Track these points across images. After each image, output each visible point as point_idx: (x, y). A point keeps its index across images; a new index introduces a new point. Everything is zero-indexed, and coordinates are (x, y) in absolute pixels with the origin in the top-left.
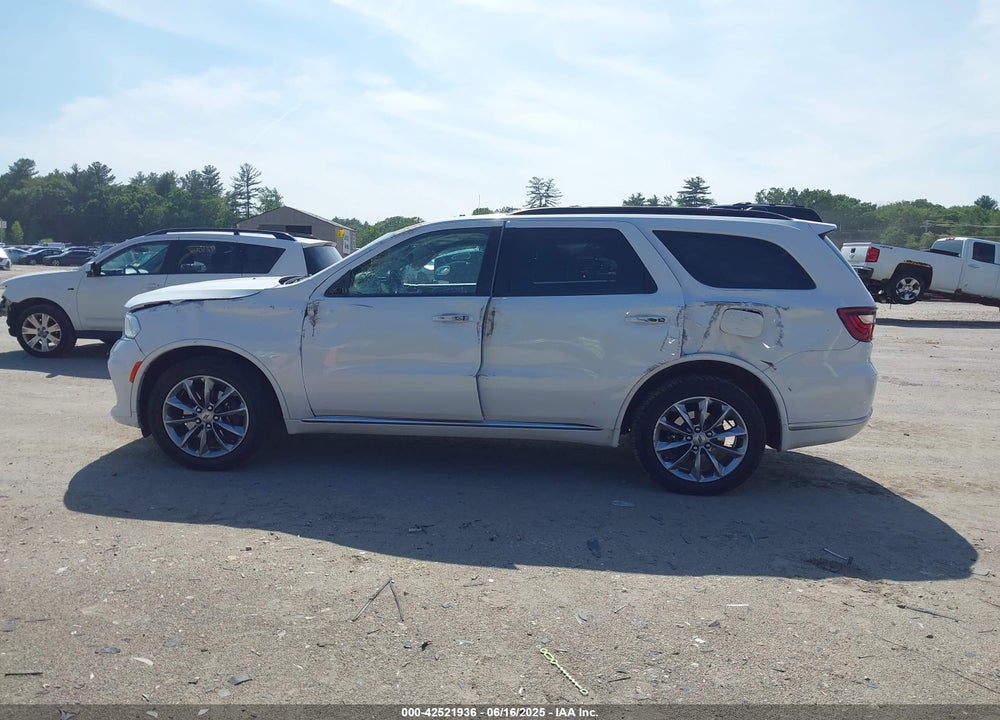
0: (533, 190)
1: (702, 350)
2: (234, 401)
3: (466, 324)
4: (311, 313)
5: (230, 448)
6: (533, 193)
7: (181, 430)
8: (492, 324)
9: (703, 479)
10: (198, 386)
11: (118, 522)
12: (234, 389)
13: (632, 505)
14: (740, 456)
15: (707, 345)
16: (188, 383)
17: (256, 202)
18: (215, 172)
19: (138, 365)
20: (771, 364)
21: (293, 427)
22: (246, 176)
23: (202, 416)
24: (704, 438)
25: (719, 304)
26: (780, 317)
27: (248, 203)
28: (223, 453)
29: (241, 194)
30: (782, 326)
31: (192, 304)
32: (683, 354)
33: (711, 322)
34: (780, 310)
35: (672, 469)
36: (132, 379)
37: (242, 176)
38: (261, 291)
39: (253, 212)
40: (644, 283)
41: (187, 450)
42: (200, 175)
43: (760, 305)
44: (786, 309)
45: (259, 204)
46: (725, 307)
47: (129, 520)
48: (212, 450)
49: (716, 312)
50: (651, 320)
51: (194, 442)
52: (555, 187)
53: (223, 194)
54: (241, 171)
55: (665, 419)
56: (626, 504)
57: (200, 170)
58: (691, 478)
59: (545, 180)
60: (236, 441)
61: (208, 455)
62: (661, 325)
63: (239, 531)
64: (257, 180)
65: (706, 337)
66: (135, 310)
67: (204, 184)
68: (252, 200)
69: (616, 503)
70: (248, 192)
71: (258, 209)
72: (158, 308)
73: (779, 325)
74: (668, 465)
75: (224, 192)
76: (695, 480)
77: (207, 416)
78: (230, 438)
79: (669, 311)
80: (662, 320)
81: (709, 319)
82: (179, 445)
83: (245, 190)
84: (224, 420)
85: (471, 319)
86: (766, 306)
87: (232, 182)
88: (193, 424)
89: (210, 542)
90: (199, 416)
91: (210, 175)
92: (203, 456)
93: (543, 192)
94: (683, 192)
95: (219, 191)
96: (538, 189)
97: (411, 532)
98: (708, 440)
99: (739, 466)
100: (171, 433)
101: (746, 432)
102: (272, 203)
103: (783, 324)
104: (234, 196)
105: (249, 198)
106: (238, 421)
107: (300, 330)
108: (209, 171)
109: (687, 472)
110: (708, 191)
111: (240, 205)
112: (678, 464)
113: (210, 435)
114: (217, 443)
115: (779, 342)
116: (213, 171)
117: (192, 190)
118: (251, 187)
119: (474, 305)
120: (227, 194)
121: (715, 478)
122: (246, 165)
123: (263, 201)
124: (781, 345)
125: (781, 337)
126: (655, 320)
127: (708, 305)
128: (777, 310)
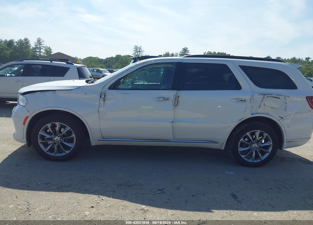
0: (135, 49)
1: (258, 112)
2: (69, 133)
3: (168, 102)
4: (103, 96)
5: (67, 152)
6: (135, 50)
7: (46, 145)
8: (178, 102)
9: (255, 161)
10: (54, 127)
11: (26, 192)
12: (69, 128)
13: (234, 174)
14: (269, 152)
15: (260, 110)
16: (49, 125)
17: (43, 51)
18: (28, 40)
19: (27, 118)
20: (282, 118)
21: (94, 143)
22: (39, 42)
23: (55, 139)
24: (256, 146)
25: (264, 95)
26: (286, 100)
27: (40, 51)
28: (64, 154)
29: (38, 48)
30: (287, 103)
31: (51, 92)
32: (252, 114)
33: (261, 102)
34: (286, 97)
35: (244, 158)
36: (24, 124)
37: (38, 42)
38: (81, 86)
39: (42, 54)
40: (237, 86)
41: (48, 153)
42: (23, 41)
43: (279, 95)
44: (288, 97)
45: (44, 52)
46: (267, 96)
47: (30, 192)
48: (59, 153)
49: (263, 98)
50: (241, 101)
51: (52, 150)
52: (142, 49)
53: (31, 48)
54: (37, 40)
55: (243, 139)
56: (231, 173)
57: (23, 39)
58: (251, 161)
59: (139, 46)
60: (70, 149)
61: (58, 155)
62: (243, 102)
63: (83, 195)
64: (43, 43)
65: (259, 107)
66: (24, 94)
67: (24, 44)
68: (41, 50)
69: (227, 172)
70: (40, 47)
71: (44, 53)
72: (35, 93)
73: (286, 103)
74: (243, 156)
75: (32, 47)
76: (252, 162)
77: (57, 139)
78: (67, 148)
79: (247, 97)
80: (245, 101)
81: (261, 100)
82: (45, 151)
83: (39, 46)
84: (65, 141)
85: (170, 99)
86: (281, 96)
87: (34, 44)
88: (51, 142)
89: (73, 203)
90: (54, 139)
91: (26, 41)
92: (56, 155)
93: (138, 50)
94: (181, 52)
95: (29, 46)
96: (137, 49)
97: (158, 193)
98: (258, 146)
99: (268, 156)
100: (42, 146)
101: (272, 143)
102: (48, 51)
104: (35, 48)
105: (40, 49)
106: (71, 141)
107: (98, 103)
108: (26, 39)
109: (249, 159)
110: (189, 52)
111: (37, 52)
112: (247, 156)
113: (58, 147)
114: (61, 149)
115: (285, 109)
116: (27, 40)
117: (20, 46)
118: (41, 46)
119: (171, 94)
120: (33, 47)
121: (259, 161)
122: (39, 38)
123: (45, 50)
124: (286, 111)
125: (286, 107)
126: (243, 101)
127: (260, 95)
128: (285, 97)
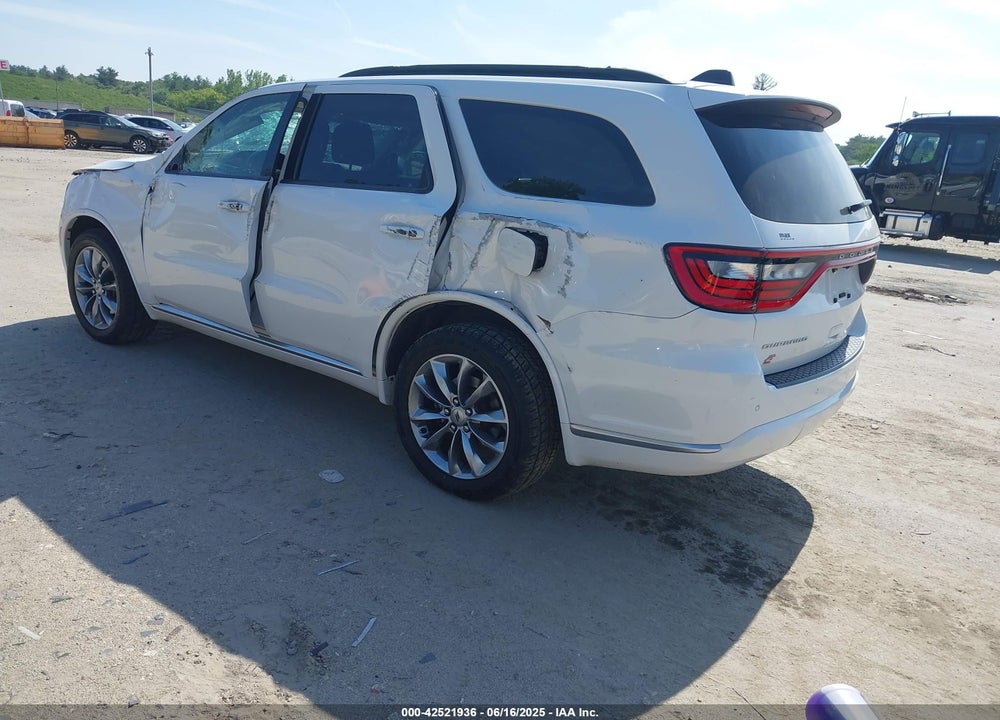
1: (465, 287)
5: (109, 323)
8: (269, 219)
15: (472, 280)
20: (548, 323)
23: (96, 287)
25: (496, 218)
26: (571, 248)
28: (107, 327)
30: (571, 264)
32: (432, 289)
33: (481, 244)
34: (573, 236)
43: (548, 225)
44: (582, 236)
46: (502, 224)
49: (490, 229)
50: (401, 232)
61: (100, 326)
62: (404, 239)
65: (472, 267)
73: (568, 261)
81: (480, 240)
82: (84, 312)
84: (108, 294)
86: (554, 227)
92: (96, 326)
100: (81, 299)
103: (573, 260)
115: (563, 289)
124: (565, 295)
125: (567, 281)
126: (404, 233)
127: (481, 218)
128: (568, 236)
